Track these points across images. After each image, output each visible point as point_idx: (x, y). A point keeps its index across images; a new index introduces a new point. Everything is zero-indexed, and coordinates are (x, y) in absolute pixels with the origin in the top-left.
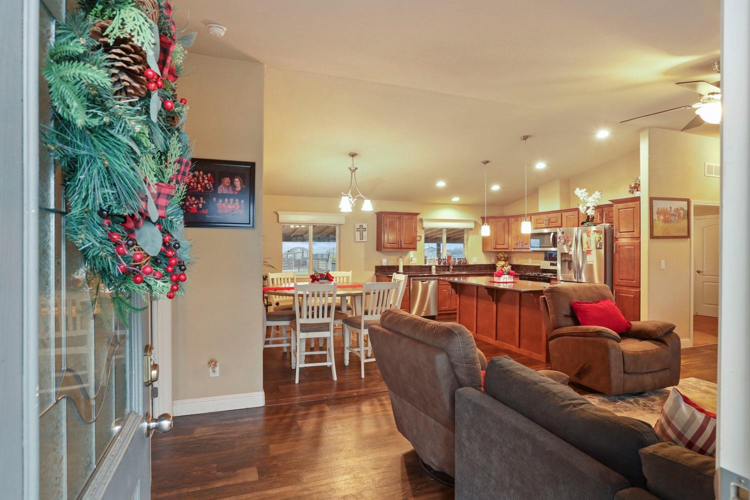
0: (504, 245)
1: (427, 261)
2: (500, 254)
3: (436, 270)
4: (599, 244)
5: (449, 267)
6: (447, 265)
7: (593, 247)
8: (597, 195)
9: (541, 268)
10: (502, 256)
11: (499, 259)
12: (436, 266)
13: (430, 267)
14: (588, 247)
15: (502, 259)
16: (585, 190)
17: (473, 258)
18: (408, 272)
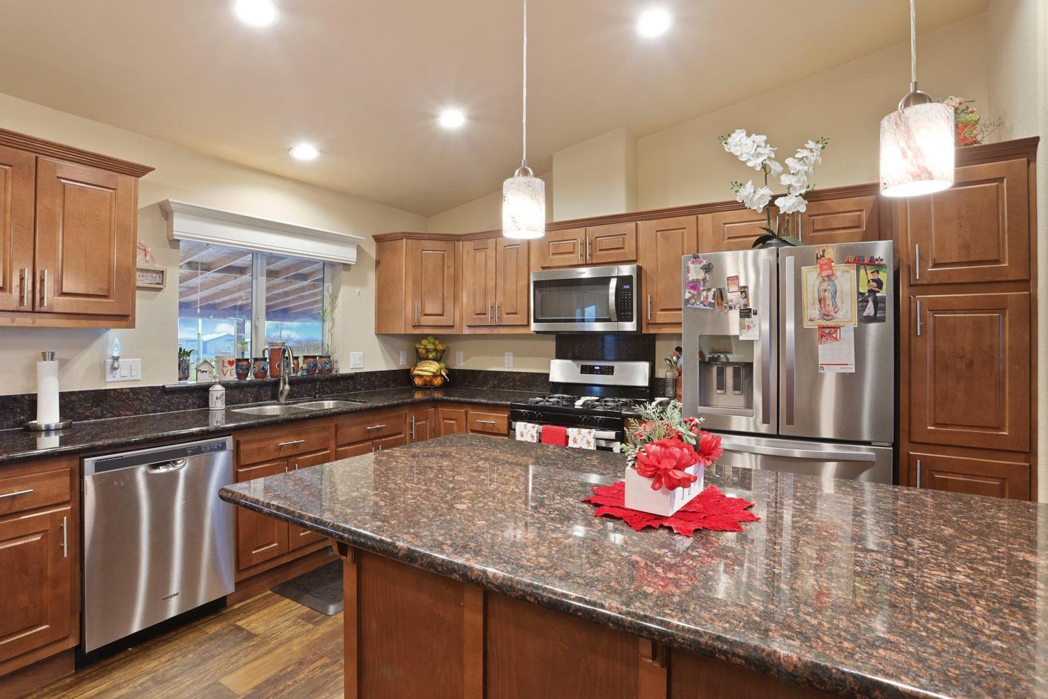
0: (442, 315)
1: (193, 373)
2: (424, 342)
3: (230, 401)
4: (871, 305)
5: (277, 384)
6: (269, 378)
7: (847, 313)
8: (810, 151)
9: (551, 380)
10: (430, 346)
11: (420, 358)
12: (227, 386)
13: (202, 392)
14: (826, 316)
15: (431, 356)
16: (764, 138)
17: (351, 353)
18: (95, 419)
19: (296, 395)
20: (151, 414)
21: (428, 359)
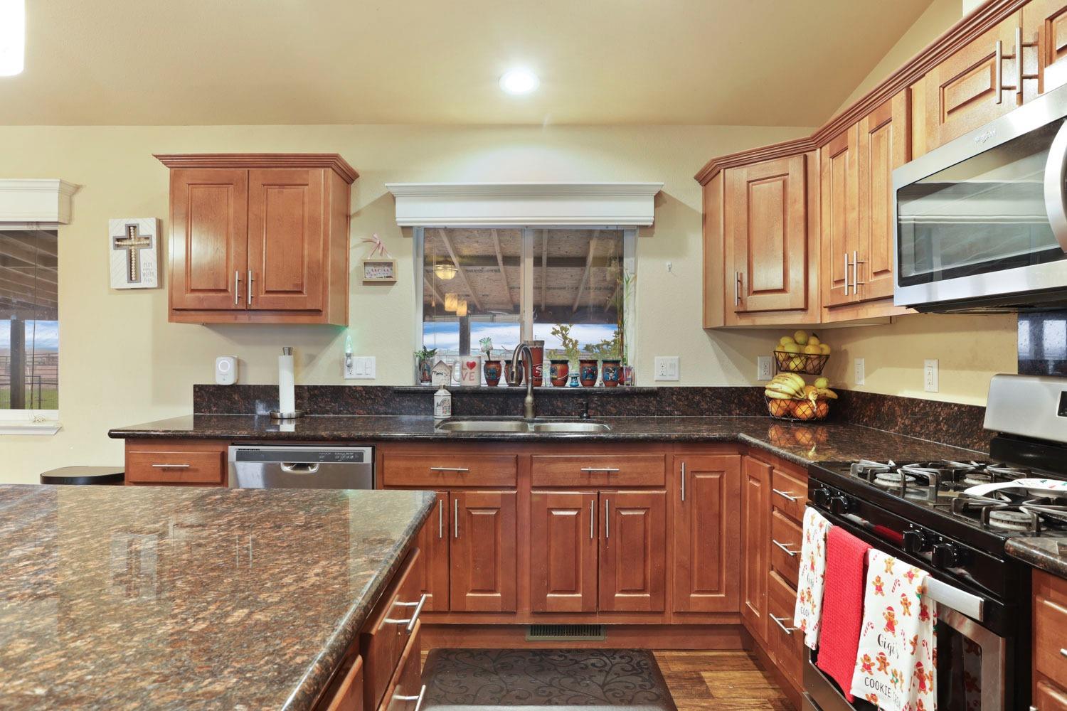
2: (786, 339)
3: (455, 410)
9: (988, 424)
10: (795, 348)
13: (429, 393)
17: (656, 357)
18: (334, 414)
19: (559, 411)
20: (383, 416)
21: (788, 370)
